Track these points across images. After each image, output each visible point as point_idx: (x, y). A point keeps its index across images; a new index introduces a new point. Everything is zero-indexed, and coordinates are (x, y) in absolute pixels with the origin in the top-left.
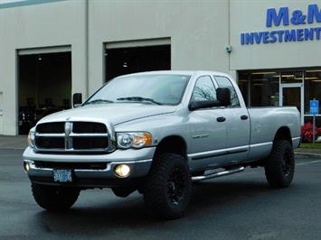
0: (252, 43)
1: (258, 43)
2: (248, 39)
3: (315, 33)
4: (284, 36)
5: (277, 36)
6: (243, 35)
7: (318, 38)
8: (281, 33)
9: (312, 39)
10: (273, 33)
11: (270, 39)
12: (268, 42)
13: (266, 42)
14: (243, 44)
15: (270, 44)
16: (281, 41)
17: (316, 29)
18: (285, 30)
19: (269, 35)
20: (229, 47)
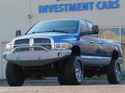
0: (47, 12)
1: (51, 12)
2: (43, 9)
4: (68, 7)
6: (40, 6)
7: (92, 9)
8: (67, 5)
9: (87, 10)
10: (61, 5)
11: (59, 9)
12: (58, 11)
13: (56, 11)
14: (40, 12)
15: (59, 13)
16: (66, 11)
17: (90, 3)
18: (69, 3)
19: (58, 7)
20: (30, 15)
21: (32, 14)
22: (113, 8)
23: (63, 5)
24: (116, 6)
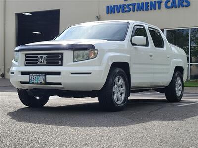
0: (114, 13)
1: (118, 12)
2: (112, 10)
3: (157, 5)
4: (136, 7)
5: (131, 7)
6: (108, 7)
7: (160, 8)
8: (134, 5)
9: (155, 9)
11: (127, 9)
12: (125, 12)
13: (123, 12)
14: (108, 13)
16: (134, 11)
17: (158, 2)
18: (136, 3)
19: (126, 7)
20: (98, 15)
21: (100, 16)
22: (183, 7)
23: (130, 5)
24: (186, 4)
